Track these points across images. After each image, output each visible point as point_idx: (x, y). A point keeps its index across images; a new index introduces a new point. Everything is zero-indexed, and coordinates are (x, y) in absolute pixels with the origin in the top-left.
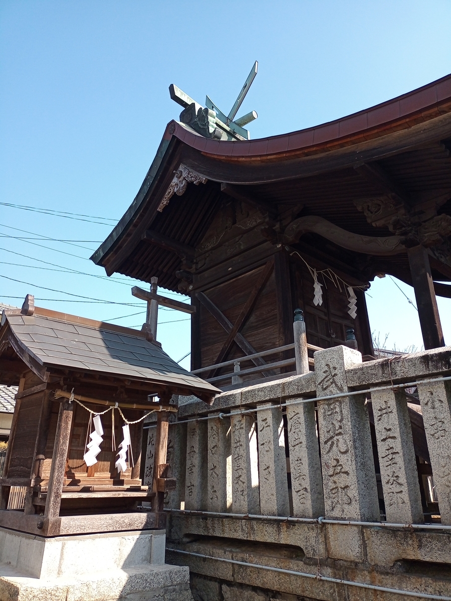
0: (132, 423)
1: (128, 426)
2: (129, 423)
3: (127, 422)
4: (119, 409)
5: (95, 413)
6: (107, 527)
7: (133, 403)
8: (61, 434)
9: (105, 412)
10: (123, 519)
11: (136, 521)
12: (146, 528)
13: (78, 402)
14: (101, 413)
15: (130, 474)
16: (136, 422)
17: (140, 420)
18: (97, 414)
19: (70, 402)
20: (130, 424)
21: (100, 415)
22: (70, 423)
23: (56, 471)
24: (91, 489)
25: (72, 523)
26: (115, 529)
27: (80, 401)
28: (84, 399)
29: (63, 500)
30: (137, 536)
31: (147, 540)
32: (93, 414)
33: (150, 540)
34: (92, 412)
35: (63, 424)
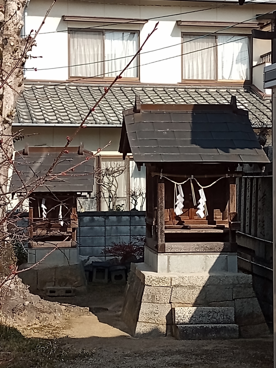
0: (205, 187)
1: (203, 189)
2: (203, 187)
3: (202, 187)
4: (195, 179)
5: (178, 183)
6: (195, 249)
7: (204, 174)
8: (159, 197)
9: (185, 182)
10: (206, 245)
11: (215, 247)
12: (223, 252)
13: (166, 177)
14: (182, 183)
15: (222, 217)
16: (208, 186)
17: (211, 185)
18: (179, 184)
19: (161, 178)
20: (204, 189)
21: (181, 185)
22: (164, 190)
23: (159, 218)
24: (188, 227)
25: (173, 246)
26: (201, 251)
27: (167, 177)
28: (169, 175)
29: (166, 234)
30: (218, 256)
31: (224, 258)
32: (176, 184)
33: (227, 258)
34: (176, 183)
35: (159, 192)
